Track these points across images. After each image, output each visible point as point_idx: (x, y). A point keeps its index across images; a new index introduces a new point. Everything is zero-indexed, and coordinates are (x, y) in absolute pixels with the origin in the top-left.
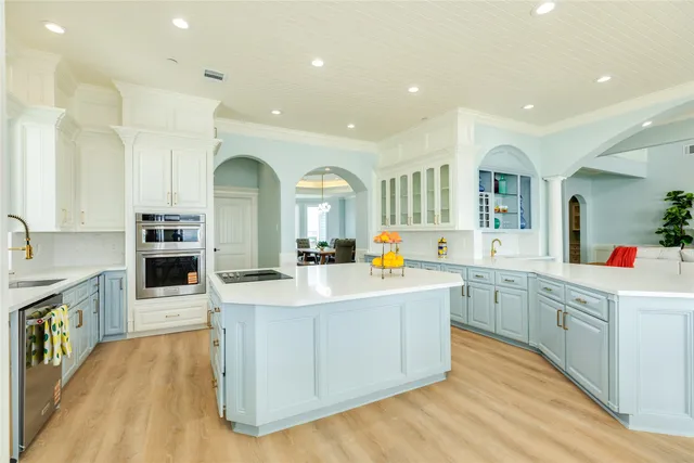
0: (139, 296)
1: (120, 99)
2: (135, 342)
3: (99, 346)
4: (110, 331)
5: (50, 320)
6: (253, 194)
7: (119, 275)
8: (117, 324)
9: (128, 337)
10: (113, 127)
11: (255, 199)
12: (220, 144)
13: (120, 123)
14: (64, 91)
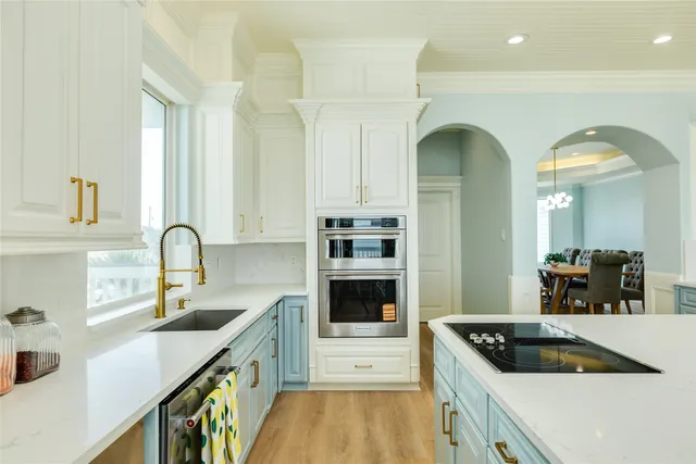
0: (323, 333)
1: (301, 63)
2: (318, 398)
3: (279, 396)
4: (291, 377)
5: (208, 412)
6: (454, 184)
7: (300, 302)
8: (297, 369)
9: (310, 389)
10: (292, 101)
11: (457, 193)
12: (427, 105)
13: (301, 96)
14: (244, 65)
